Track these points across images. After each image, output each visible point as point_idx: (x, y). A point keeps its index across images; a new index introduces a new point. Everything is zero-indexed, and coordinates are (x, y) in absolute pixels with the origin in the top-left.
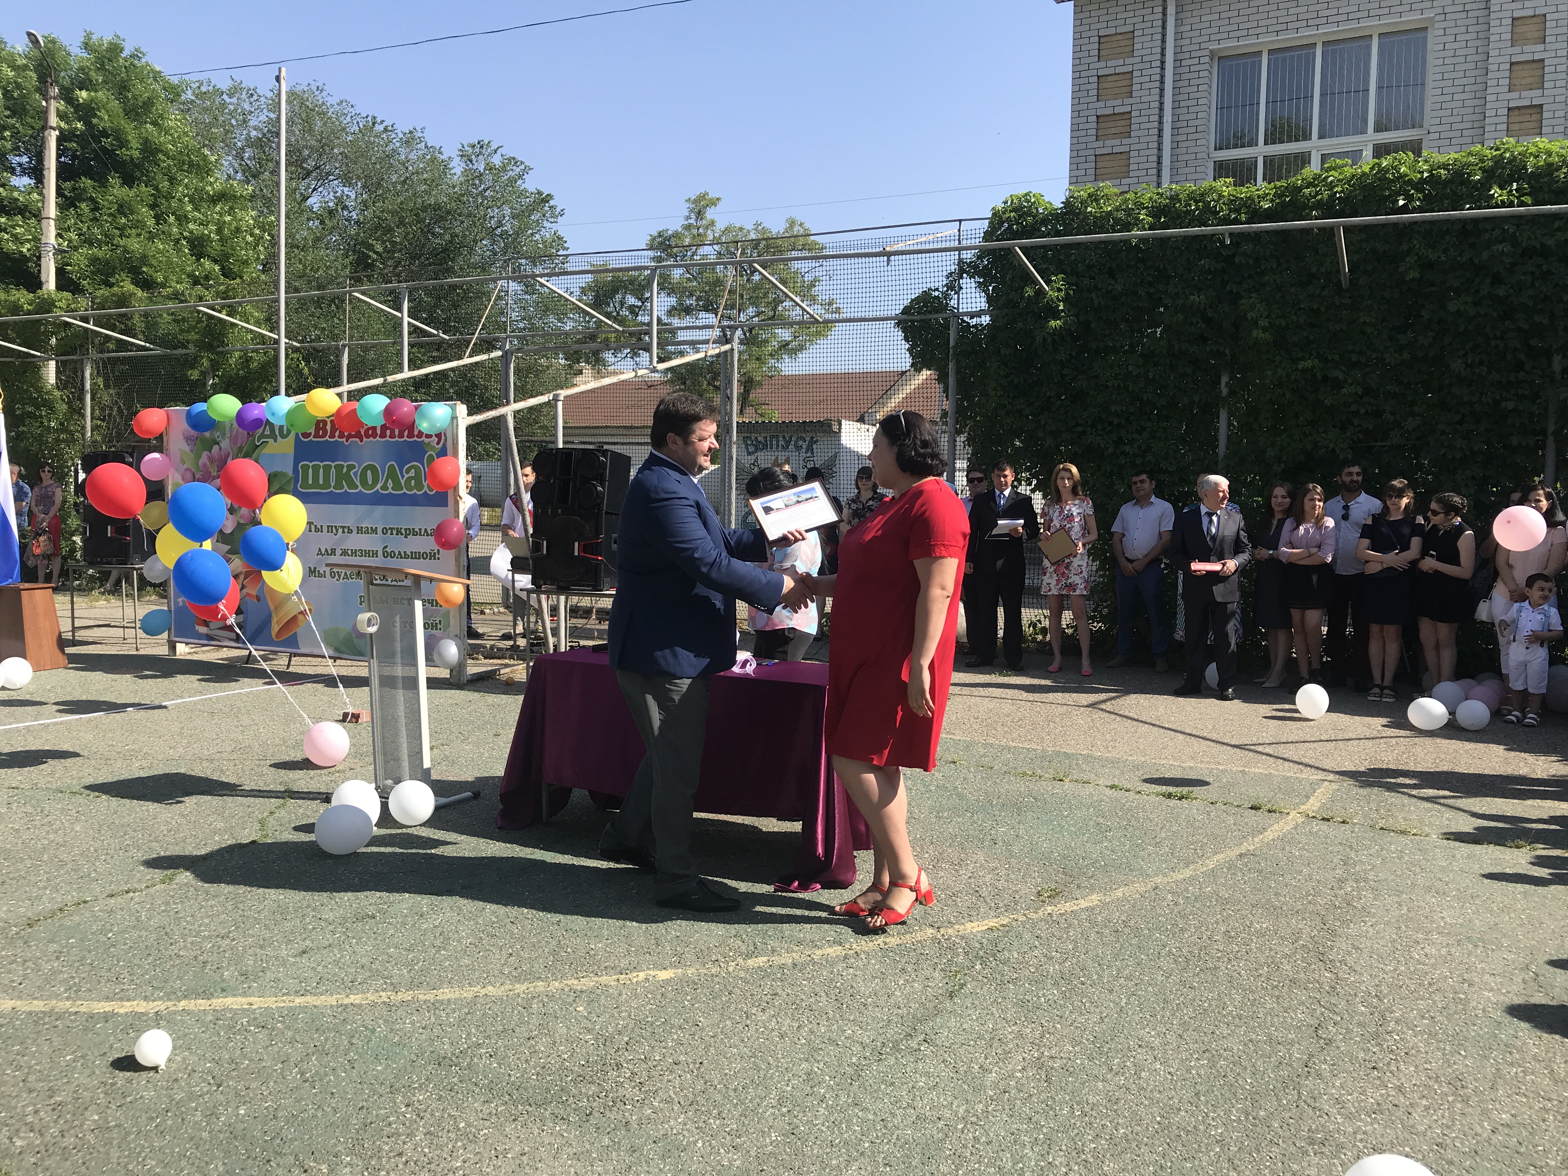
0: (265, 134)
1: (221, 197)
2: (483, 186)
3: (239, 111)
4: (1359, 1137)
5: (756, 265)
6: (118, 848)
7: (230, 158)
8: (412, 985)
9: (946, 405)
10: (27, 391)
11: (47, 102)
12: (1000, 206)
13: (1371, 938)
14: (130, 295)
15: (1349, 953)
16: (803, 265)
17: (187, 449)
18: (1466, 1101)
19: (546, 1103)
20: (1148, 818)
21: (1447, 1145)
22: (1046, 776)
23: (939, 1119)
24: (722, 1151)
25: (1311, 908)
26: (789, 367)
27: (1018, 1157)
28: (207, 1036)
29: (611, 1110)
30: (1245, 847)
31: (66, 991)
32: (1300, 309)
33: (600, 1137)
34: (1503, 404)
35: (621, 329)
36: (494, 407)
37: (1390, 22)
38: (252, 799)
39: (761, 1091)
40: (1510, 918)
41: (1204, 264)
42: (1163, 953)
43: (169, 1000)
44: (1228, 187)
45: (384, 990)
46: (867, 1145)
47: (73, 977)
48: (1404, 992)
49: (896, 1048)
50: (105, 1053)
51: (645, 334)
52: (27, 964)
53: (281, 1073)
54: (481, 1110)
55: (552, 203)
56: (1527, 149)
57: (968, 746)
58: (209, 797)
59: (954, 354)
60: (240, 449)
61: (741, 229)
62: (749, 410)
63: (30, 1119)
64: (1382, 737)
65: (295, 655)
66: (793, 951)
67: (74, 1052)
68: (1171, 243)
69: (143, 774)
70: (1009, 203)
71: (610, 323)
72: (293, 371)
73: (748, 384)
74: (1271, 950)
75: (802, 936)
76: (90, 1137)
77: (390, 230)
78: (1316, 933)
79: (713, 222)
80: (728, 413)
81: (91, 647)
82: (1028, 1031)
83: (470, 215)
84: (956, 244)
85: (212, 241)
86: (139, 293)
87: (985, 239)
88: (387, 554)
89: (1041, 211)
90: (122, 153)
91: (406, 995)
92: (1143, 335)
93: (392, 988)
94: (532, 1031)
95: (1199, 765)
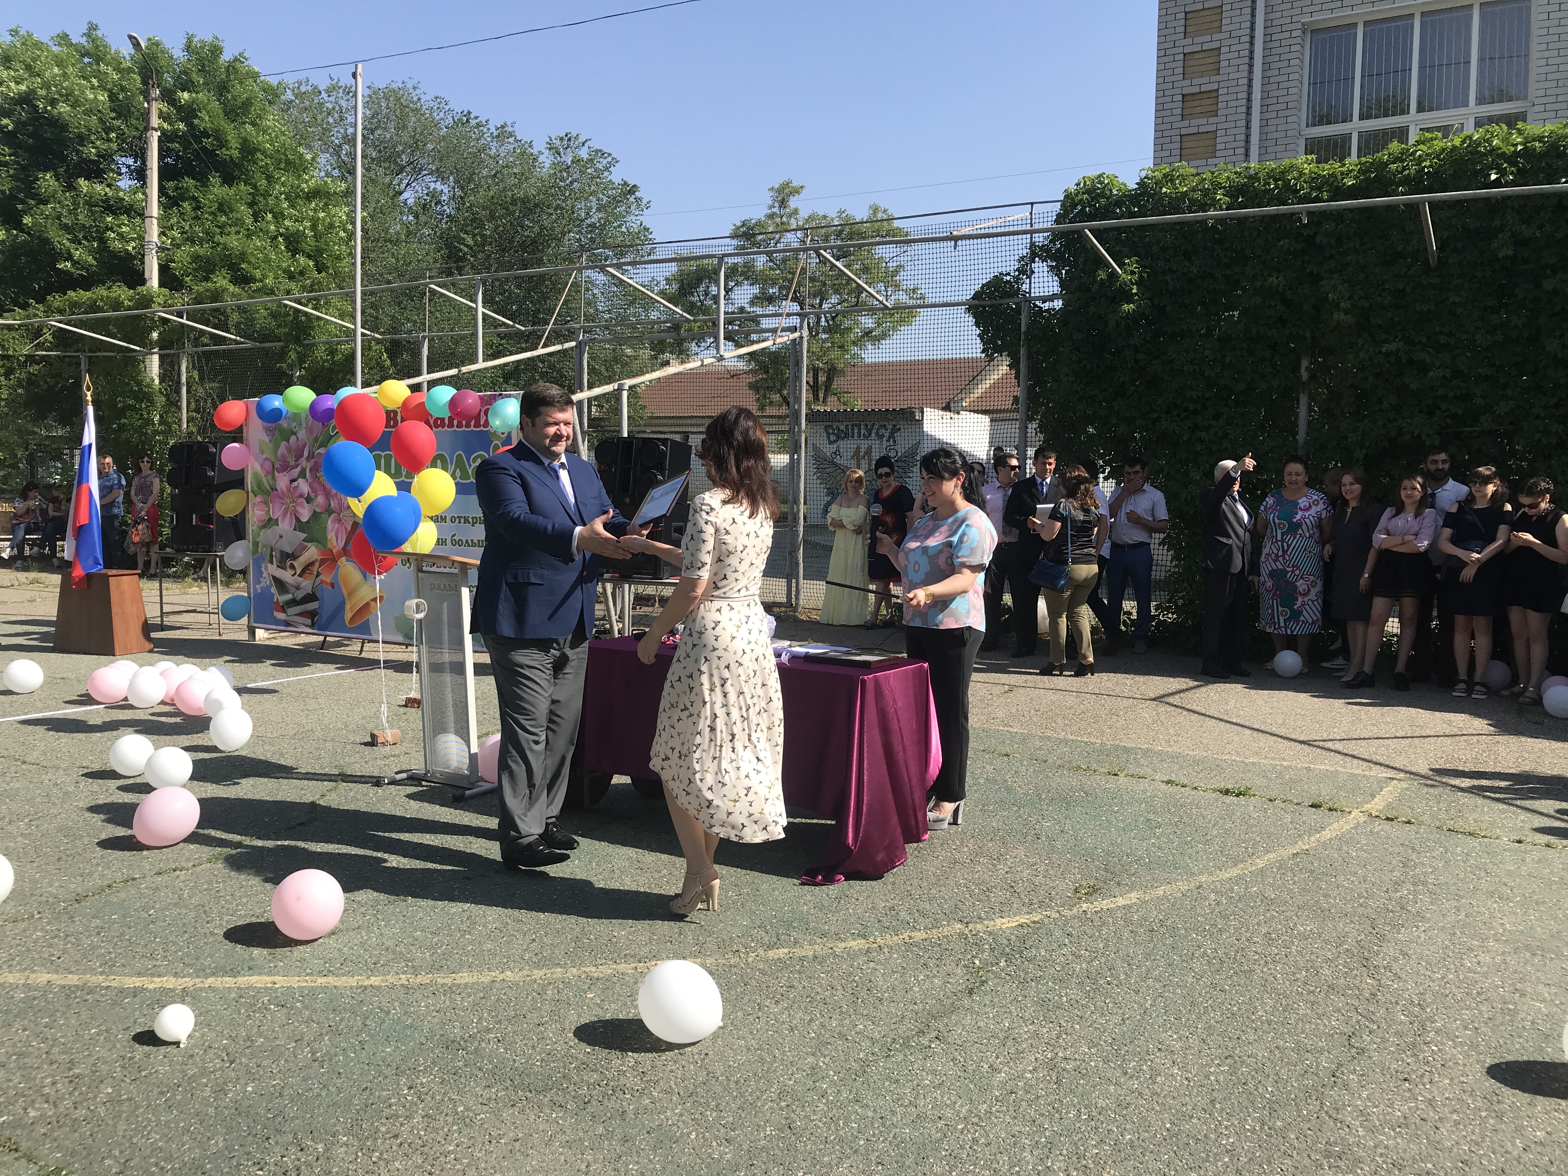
1: (316, 193)
2: (570, 179)
3: (336, 109)
4: (1379, 1151)
8: (434, 968)
9: (1018, 392)
10: (128, 384)
11: (148, 104)
12: (1072, 188)
13: (1421, 944)
14: (223, 290)
15: (1396, 959)
16: (887, 251)
17: (267, 439)
18: (1499, 1117)
19: (546, 1090)
20: (1201, 815)
21: (1472, 1163)
22: (1101, 770)
23: (940, 1118)
24: (714, 1144)
25: (1361, 910)
26: (871, 355)
28: (228, 1013)
29: (609, 1099)
30: (1301, 846)
31: (100, 966)
32: (1384, 290)
33: (595, 1125)
38: (306, 782)
39: (762, 1084)
41: (1284, 245)
42: (1198, 954)
43: (197, 976)
44: (1309, 164)
45: (404, 973)
46: (862, 1142)
47: (110, 953)
48: (1450, 1001)
49: (906, 1045)
50: (128, 1028)
52: (69, 938)
53: (293, 1052)
54: (482, 1095)
55: (638, 194)
57: (1024, 739)
58: (266, 780)
59: (1026, 339)
60: (316, 440)
61: (825, 217)
62: (831, 399)
63: (47, 1090)
65: (370, 641)
66: (815, 943)
67: (99, 1026)
70: (1082, 185)
71: (680, 312)
72: (376, 363)
74: (1312, 953)
75: (827, 928)
76: (102, 1110)
77: (482, 226)
78: (1363, 936)
79: (796, 211)
80: (798, 400)
81: (178, 632)
82: (1045, 1030)
83: (558, 207)
84: (1028, 227)
85: (306, 237)
86: (232, 288)
87: (1057, 222)
88: (454, 543)
89: (1115, 193)
90: (223, 153)
91: (424, 979)
92: (1220, 319)
93: (412, 971)
94: (542, 1018)
95: (1263, 761)
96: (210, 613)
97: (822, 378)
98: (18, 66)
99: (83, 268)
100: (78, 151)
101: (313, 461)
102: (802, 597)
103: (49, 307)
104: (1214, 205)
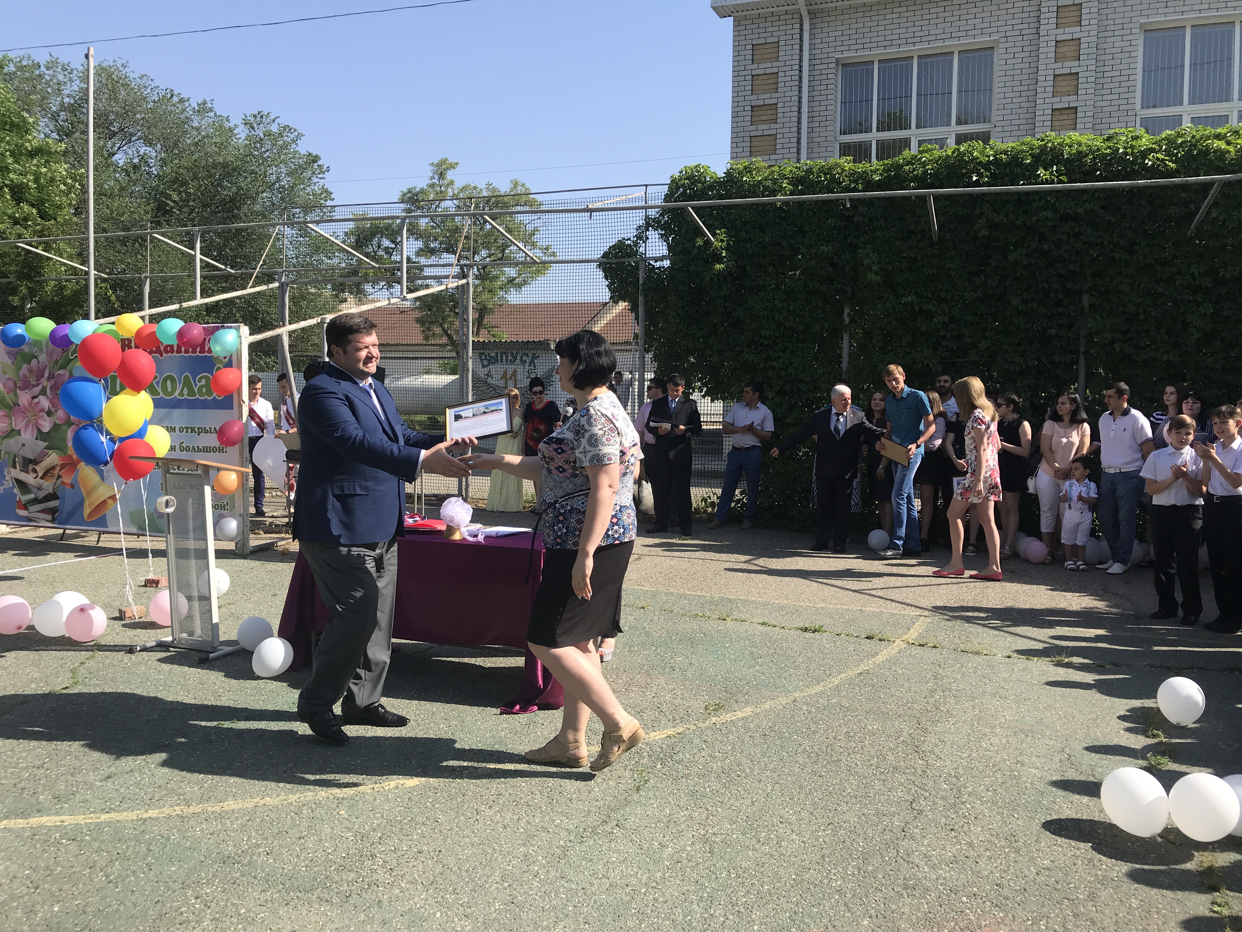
0: (76, 101)
1: (38, 152)
2: (263, 149)
3: (55, 81)
4: (940, 881)
5: (486, 217)
7: (46, 120)
8: (202, 800)
9: (638, 330)
12: (677, 175)
13: (952, 734)
15: (937, 745)
16: (525, 218)
17: (9, 361)
18: (1017, 851)
19: (312, 889)
20: (790, 647)
21: (1004, 885)
22: (714, 616)
23: (627, 885)
24: (456, 919)
25: (910, 712)
26: (514, 297)
27: (687, 912)
28: (26, 849)
29: (366, 892)
30: (862, 668)
32: (902, 257)
33: (358, 913)
34: (1049, 332)
35: (377, 266)
36: (274, 327)
37: (966, 42)
38: (65, 653)
39: (487, 871)
40: (1051, 714)
41: (831, 222)
42: (800, 750)
44: (849, 163)
45: (178, 805)
46: (570, 908)
48: (975, 772)
49: (594, 832)
51: (398, 270)
53: (89, 877)
54: (259, 898)
55: (320, 163)
56: (1064, 141)
57: (654, 595)
58: (27, 652)
59: (643, 289)
60: (56, 362)
61: (475, 188)
62: (483, 332)
65: (105, 533)
68: (806, 206)
70: (684, 173)
71: (368, 261)
72: (101, 298)
73: (482, 311)
74: (880, 745)
77: (185, 183)
78: (913, 731)
79: (452, 182)
80: (466, 331)
82: (697, 814)
83: (253, 172)
84: (644, 204)
85: (30, 189)
87: (665, 200)
88: (182, 449)
89: (708, 179)
91: (196, 808)
92: (785, 277)
93: (184, 803)
94: (302, 832)
95: (828, 606)
101: (53, 381)
102: (470, 490)
104: (781, 192)
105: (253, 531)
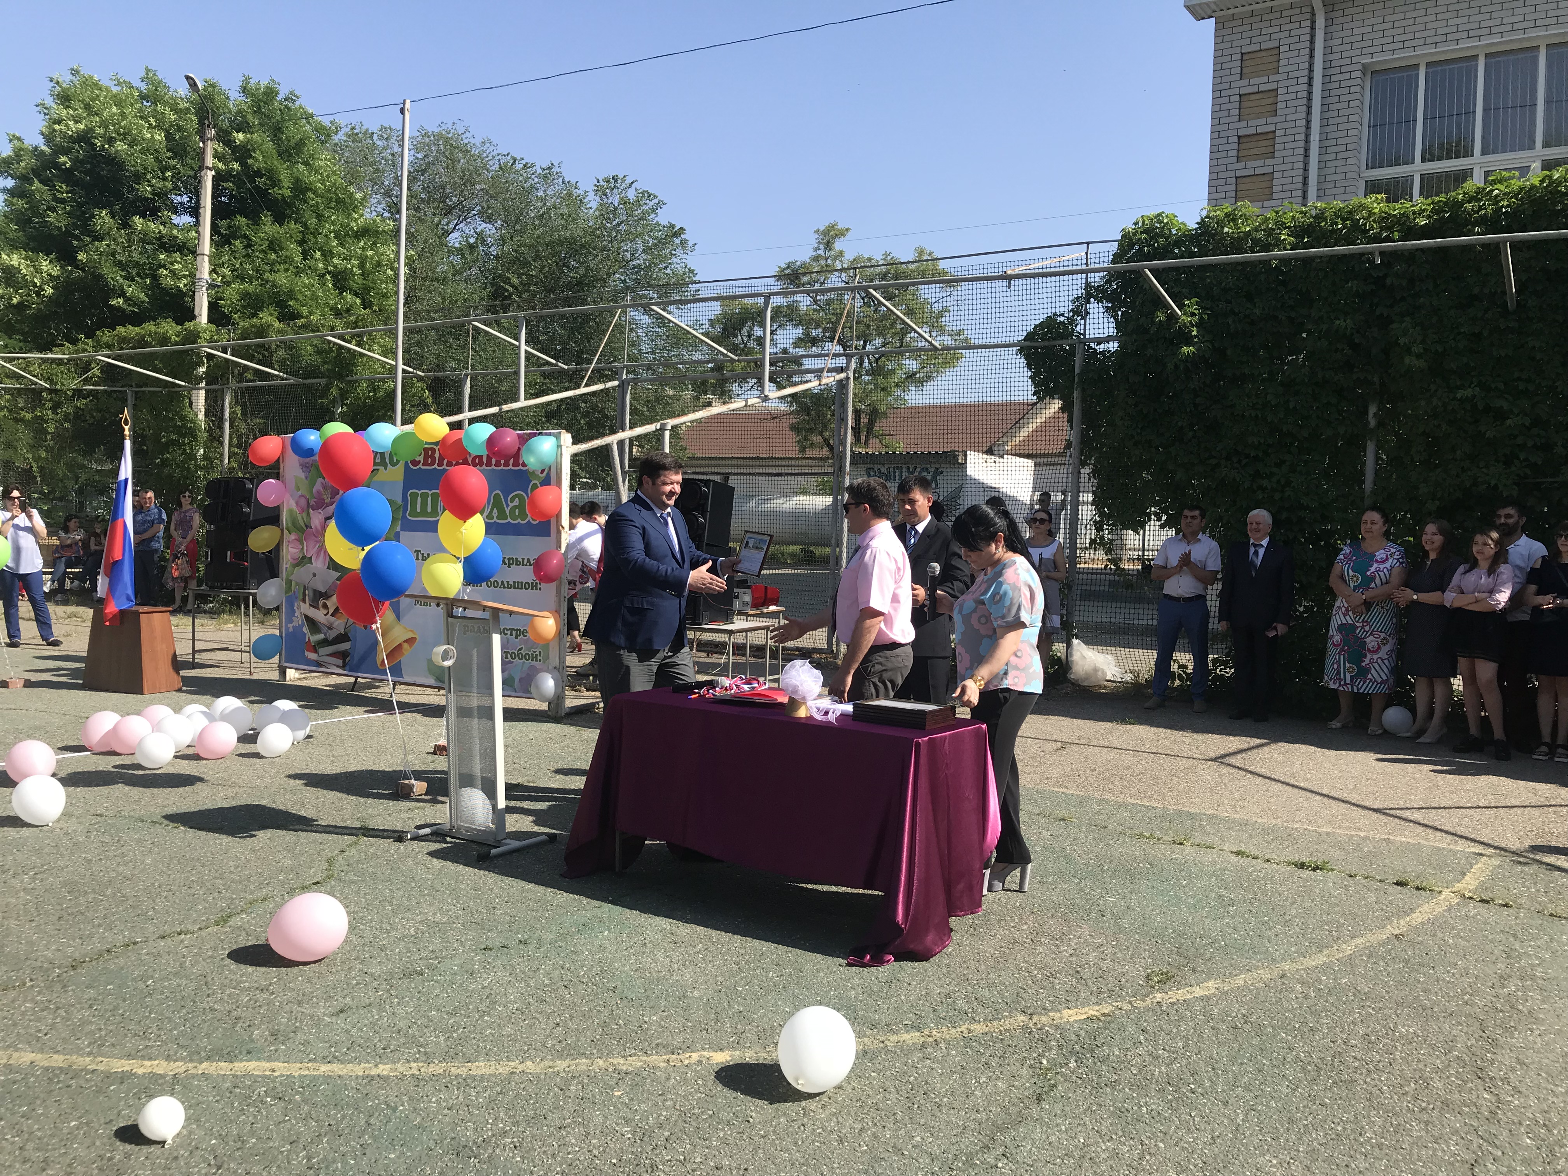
1: (365, 232)
2: (617, 220)
5: (871, 291)
6: (182, 884)
8: (449, 1056)
9: (1070, 436)
10: (173, 419)
11: (204, 143)
12: (1130, 227)
14: (269, 326)
15: (1513, 1070)
17: (302, 476)
20: (1277, 891)
22: (1166, 838)
25: (1467, 1009)
26: (915, 397)
28: (220, 1106)
30: (1391, 930)
31: (89, 1046)
32: (1459, 333)
35: (736, 358)
36: (601, 436)
37: (1559, 32)
38: (325, 836)
41: (1352, 287)
42: (1290, 1058)
43: (191, 1061)
44: (1379, 203)
45: (416, 1060)
47: (100, 1029)
49: (969, 1163)
50: (111, 1121)
51: (760, 363)
52: (59, 1011)
53: (287, 1155)
55: (684, 236)
57: (1081, 802)
58: (284, 832)
59: (1080, 381)
61: (870, 259)
62: (873, 441)
64: (1550, 806)
65: (401, 683)
66: (865, 1035)
67: (80, 1117)
68: (1314, 265)
69: (225, 804)
70: (1140, 224)
71: (726, 353)
72: (418, 400)
73: (873, 414)
74: (1419, 1061)
75: (877, 1017)
77: (527, 264)
78: (1474, 1042)
79: (841, 254)
80: (843, 443)
81: (209, 670)
82: (1126, 1149)
83: (604, 248)
84: (1084, 267)
85: (354, 275)
86: (277, 324)
87: (1113, 261)
89: (1174, 232)
90: (274, 191)
91: (436, 1068)
92: (1283, 363)
93: (425, 1058)
94: (565, 1120)
95: (1338, 831)
96: (241, 651)
97: (864, 420)
98: (77, 105)
99: (135, 304)
100: (133, 189)
103: (98, 342)
104: (1278, 246)
105: (573, 688)
